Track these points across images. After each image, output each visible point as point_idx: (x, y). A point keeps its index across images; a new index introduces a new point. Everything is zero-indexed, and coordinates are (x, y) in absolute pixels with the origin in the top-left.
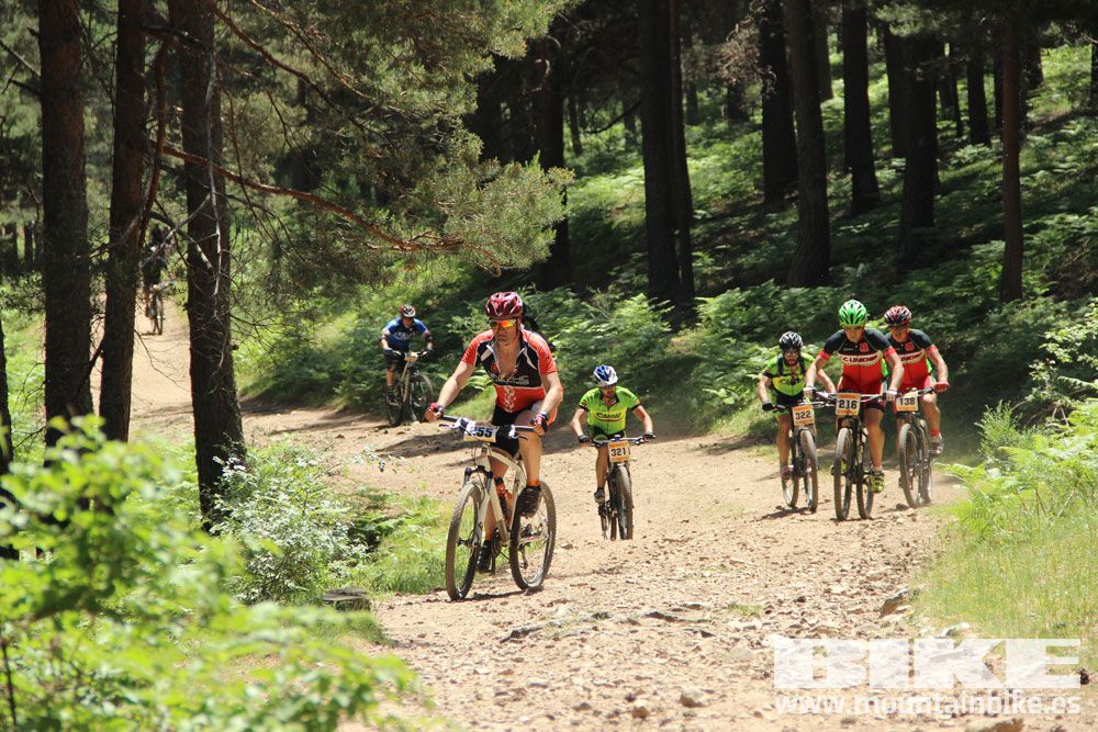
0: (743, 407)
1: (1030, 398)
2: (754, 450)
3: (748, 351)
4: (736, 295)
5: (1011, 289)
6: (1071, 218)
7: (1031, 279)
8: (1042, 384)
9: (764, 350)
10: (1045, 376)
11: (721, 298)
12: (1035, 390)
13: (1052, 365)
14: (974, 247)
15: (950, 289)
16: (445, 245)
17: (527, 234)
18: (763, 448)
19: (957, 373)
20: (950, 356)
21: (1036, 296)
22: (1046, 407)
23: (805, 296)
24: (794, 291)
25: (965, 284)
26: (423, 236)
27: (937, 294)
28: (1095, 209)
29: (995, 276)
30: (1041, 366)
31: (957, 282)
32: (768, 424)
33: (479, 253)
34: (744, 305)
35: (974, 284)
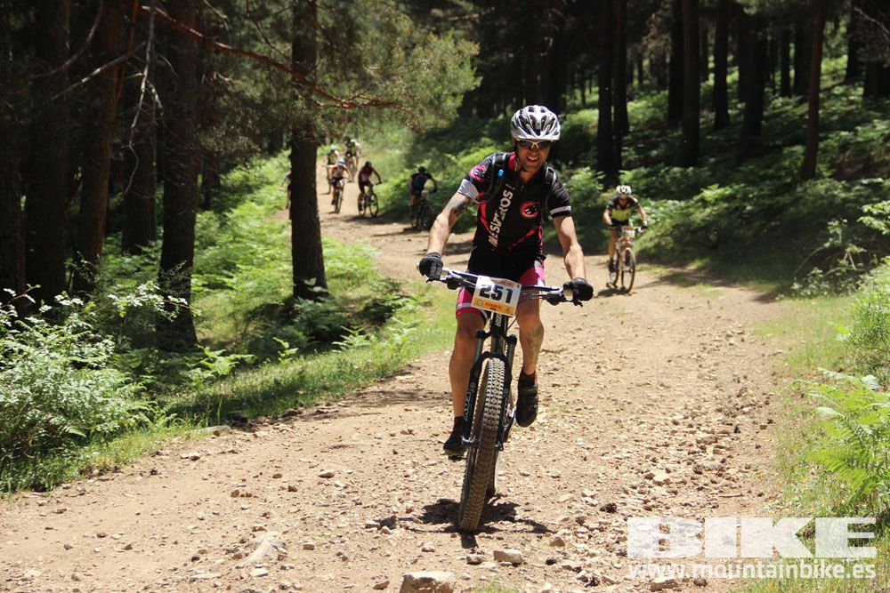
1: (827, 245)
4: (643, 170)
5: (809, 172)
6: (843, 133)
7: (822, 168)
8: (835, 235)
10: (839, 231)
11: (634, 171)
12: (831, 239)
13: (845, 223)
14: (784, 148)
15: (771, 171)
16: (376, 105)
17: (438, 97)
18: (645, 265)
19: (773, 224)
20: (769, 213)
21: (824, 178)
22: (838, 251)
23: (681, 173)
24: (676, 169)
25: (779, 169)
26: (358, 96)
27: (762, 173)
28: (859, 128)
29: (799, 164)
30: (837, 223)
31: (775, 167)
32: (650, 249)
33: (405, 114)
34: (646, 176)
35: (785, 168)
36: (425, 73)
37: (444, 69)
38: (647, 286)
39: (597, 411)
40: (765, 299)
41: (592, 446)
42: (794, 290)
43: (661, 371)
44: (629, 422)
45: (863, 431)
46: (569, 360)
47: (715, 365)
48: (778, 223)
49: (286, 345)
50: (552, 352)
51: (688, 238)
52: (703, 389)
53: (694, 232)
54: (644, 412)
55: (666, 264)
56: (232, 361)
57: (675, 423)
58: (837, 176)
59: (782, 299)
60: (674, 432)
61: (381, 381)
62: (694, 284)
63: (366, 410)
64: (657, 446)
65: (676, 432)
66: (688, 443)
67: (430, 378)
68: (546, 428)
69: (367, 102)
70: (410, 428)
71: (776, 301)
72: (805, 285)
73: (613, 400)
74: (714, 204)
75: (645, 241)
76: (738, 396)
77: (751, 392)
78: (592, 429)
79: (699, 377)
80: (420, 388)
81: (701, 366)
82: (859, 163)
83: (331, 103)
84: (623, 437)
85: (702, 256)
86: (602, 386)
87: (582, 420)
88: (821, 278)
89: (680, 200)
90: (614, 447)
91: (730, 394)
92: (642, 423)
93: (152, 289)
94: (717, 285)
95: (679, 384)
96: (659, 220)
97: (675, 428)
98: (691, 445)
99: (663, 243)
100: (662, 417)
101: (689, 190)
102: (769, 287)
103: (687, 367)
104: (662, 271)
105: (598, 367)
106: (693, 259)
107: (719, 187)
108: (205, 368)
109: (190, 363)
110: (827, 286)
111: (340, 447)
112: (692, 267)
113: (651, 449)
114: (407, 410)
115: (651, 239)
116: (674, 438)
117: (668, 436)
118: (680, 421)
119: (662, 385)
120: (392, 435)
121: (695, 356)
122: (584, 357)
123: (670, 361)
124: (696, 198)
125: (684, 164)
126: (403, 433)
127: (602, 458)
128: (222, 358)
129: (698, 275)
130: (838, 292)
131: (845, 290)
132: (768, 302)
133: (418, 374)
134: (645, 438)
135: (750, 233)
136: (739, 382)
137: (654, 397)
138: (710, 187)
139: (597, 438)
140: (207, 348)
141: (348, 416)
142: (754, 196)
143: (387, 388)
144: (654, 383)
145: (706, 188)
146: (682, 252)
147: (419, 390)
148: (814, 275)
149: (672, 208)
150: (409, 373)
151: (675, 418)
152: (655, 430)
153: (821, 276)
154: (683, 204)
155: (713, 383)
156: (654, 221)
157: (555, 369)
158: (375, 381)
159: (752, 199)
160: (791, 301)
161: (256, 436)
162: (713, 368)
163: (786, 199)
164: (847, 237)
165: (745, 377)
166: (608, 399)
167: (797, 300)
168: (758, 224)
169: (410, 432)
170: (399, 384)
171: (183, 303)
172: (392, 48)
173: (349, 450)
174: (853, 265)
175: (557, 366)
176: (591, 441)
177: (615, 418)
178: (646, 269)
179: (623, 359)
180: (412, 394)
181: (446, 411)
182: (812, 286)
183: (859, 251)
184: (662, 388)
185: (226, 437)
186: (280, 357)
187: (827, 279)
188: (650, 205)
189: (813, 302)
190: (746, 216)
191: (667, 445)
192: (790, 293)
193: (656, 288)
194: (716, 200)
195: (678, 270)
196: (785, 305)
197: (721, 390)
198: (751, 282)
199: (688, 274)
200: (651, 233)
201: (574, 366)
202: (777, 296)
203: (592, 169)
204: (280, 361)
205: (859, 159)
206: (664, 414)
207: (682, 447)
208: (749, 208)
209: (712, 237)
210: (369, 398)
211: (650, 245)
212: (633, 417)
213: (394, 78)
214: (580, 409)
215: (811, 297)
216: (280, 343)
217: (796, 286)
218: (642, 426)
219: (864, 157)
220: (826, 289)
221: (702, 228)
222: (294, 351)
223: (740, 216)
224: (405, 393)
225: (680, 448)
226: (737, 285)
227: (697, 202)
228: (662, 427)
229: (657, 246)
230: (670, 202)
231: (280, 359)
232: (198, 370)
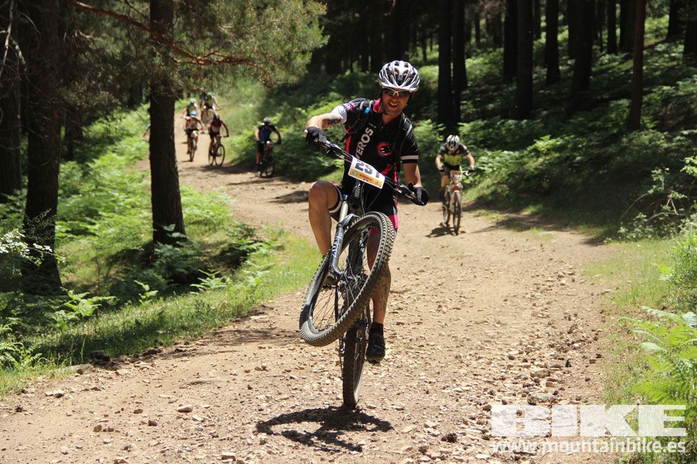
0: (476, 186)
1: (651, 191)
2: (478, 212)
3: (481, 153)
4: (480, 123)
5: (634, 124)
6: (665, 88)
7: (646, 119)
8: (658, 182)
9: (490, 153)
10: (662, 178)
11: (472, 123)
12: (654, 187)
13: (667, 171)
14: (611, 102)
15: (598, 123)
16: (230, 62)
17: (289, 54)
18: (483, 211)
19: (601, 172)
20: (597, 162)
21: (647, 129)
22: (661, 198)
23: (516, 124)
24: (511, 122)
25: (607, 121)
26: (213, 54)
27: (590, 125)
28: (680, 83)
29: (625, 116)
30: (660, 171)
31: (602, 119)
32: (487, 196)
33: (257, 70)
34: (483, 128)
35: (612, 121)
36: (276, 32)
37: (293, 28)
38: (485, 230)
39: (439, 347)
40: (593, 242)
41: (433, 380)
42: (620, 234)
43: (497, 310)
44: (468, 357)
45: (684, 364)
46: (412, 300)
47: (548, 304)
48: (606, 171)
49: (147, 287)
50: (397, 292)
51: (522, 186)
52: (536, 326)
53: (528, 180)
54: (482, 348)
55: (502, 209)
56: (95, 303)
57: (511, 358)
58: (659, 128)
59: (610, 242)
60: (510, 366)
61: (236, 321)
62: (528, 228)
63: (222, 348)
64: (495, 379)
65: (512, 366)
66: (522, 377)
67: (282, 317)
68: (391, 363)
69: (221, 59)
70: (264, 364)
71: (604, 244)
72: (631, 229)
73: (453, 337)
74: (546, 154)
75: (483, 188)
76: (569, 333)
77: (581, 328)
78: (434, 364)
79: (533, 315)
80: (273, 327)
81: (534, 305)
82: (680, 115)
83: (186, 60)
84: (463, 371)
85: (535, 203)
86: (444, 324)
87: (424, 356)
88: (645, 223)
89: (514, 150)
90: (455, 381)
91: (561, 331)
92: (480, 358)
93: (18, 237)
94: (549, 229)
95: (514, 322)
96: (495, 169)
97: (511, 363)
98: (526, 379)
99: (500, 190)
100: (499, 353)
101: (522, 141)
102: (597, 231)
103: (522, 305)
104: (499, 216)
105: (440, 306)
106: (526, 205)
107: (551, 138)
108: (68, 310)
109: (55, 305)
110: (651, 230)
111: (197, 383)
112: (527, 212)
113: (489, 382)
114: (260, 348)
115: (488, 187)
116: (510, 372)
117: (504, 370)
118: (516, 357)
119: (499, 323)
120: (247, 372)
121: (529, 296)
122: (426, 297)
123: (506, 300)
124: (530, 148)
125: (519, 117)
126: (257, 369)
127: (443, 391)
128: (84, 301)
129: (532, 220)
130: (661, 236)
131: (668, 233)
132: (597, 245)
133: (271, 314)
134: (483, 372)
135: (580, 180)
136: (570, 319)
137: (491, 334)
138: (543, 138)
139: (439, 373)
140: (71, 292)
141: (205, 354)
142: (583, 146)
143: (242, 327)
144: (491, 321)
145: (539, 139)
146: (517, 199)
147: (272, 329)
148: (639, 220)
149: (508, 157)
150: (263, 313)
151: (511, 353)
152: (492, 365)
153: (645, 220)
154: (517, 154)
155: (546, 321)
156: (491, 170)
157: (400, 309)
158: (231, 321)
159: (581, 149)
160: (618, 244)
161: (117, 374)
162: (546, 306)
163: (612, 149)
164: (670, 184)
165: (576, 315)
166: (449, 336)
167: (624, 243)
168: (587, 172)
169: (264, 368)
170: (253, 324)
171: (48, 251)
172: (245, 8)
173: (206, 386)
174: (675, 210)
175: (401, 305)
176: (432, 376)
177: (455, 353)
178: (483, 215)
179: (462, 299)
180: (265, 333)
181: (297, 348)
182: (637, 230)
183: (680, 197)
184: (499, 325)
185: (88, 375)
186: (141, 298)
187: (651, 223)
188: (487, 155)
189: (639, 245)
190: (576, 165)
191: (503, 379)
192: (617, 236)
193: (493, 232)
194: (548, 150)
195: (513, 215)
196: (612, 248)
197: (554, 327)
198: (581, 227)
199: (522, 219)
200: (488, 181)
201: (417, 305)
202: (605, 239)
203: (433, 121)
204: (140, 303)
205: (681, 112)
206: (501, 349)
207: (517, 381)
208: (578, 158)
209: (545, 184)
210: (226, 337)
211: (487, 192)
212: (472, 352)
213: (247, 36)
214: (423, 346)
215: (636, 240)
216: (141, 286)
217: (623, 230)
218: (481, 361)
219: (685, 110)
220: (651, 233)
221: (535, 177)
222: (154, 293)
223: (571, 166)
224: (259, 332)
225: (515, 381)
226: (568, 229)
227: (530, 152)
228: (499, 362)
229: (494, 193)
230: (506, 152)
231: (140, 301)
232: (62, 312)
